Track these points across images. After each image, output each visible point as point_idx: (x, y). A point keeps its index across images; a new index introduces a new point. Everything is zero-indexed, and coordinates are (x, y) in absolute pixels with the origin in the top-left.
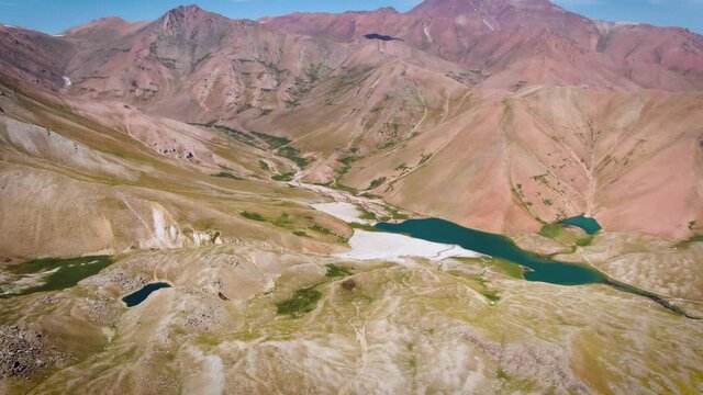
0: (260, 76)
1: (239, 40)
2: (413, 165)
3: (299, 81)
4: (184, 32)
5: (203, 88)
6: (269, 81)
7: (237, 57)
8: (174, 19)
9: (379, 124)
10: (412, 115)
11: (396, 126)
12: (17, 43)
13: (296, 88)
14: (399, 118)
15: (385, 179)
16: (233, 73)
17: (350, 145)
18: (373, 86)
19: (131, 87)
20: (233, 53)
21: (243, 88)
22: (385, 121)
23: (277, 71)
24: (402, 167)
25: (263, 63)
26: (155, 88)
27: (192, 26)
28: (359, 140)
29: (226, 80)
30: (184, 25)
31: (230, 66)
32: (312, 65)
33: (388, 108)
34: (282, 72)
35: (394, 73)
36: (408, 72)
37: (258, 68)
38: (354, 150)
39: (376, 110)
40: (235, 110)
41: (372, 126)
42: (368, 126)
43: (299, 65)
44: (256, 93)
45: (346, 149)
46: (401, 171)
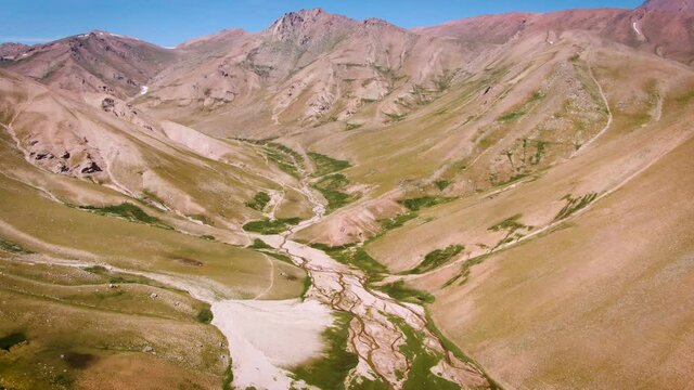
0: (365, 83)
1: (355, 41)
2: (538, 219)
3: (419, 89)
4: (296, 38)
5: (285, 97)
6: (376, 90)
7: (345, 60)
8: (289, 23)
9: (508, 141)
10: (580, 126)
11: (540, 146)
12: (108, 49)
13: (411, 98)
14: (551, 131)
15: (460, 249)
16: (331, 79)
17: (437, 175)
18: (514, 81)
19: (201, 95)
20: (342, 56)
21: (338, 97)
22: (520, 136)
23: (392, 77)
24: (512, 223)
25: (378, 68)
26: (230, 98)
27: (307, 31)
28: (461, 166)
29: (317, 88)
30: (298, 30)
31: (331, 71)
32: (446, 71)
33: (534, 113)
34: (399, 79)
35: (557, 58)
36: (583, 56)
37: (368, 73)
38: (441, 185)
39: (509, 117)
40: (313, 124)
41: (494, 142)
42: (485, 143)
43: (426, 70)
44: (352, 104)
45: (427, 181)
46: (502, 234)
